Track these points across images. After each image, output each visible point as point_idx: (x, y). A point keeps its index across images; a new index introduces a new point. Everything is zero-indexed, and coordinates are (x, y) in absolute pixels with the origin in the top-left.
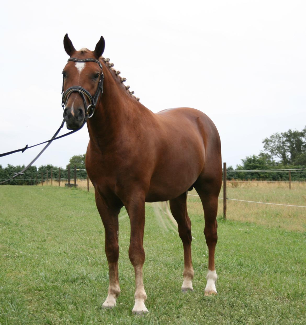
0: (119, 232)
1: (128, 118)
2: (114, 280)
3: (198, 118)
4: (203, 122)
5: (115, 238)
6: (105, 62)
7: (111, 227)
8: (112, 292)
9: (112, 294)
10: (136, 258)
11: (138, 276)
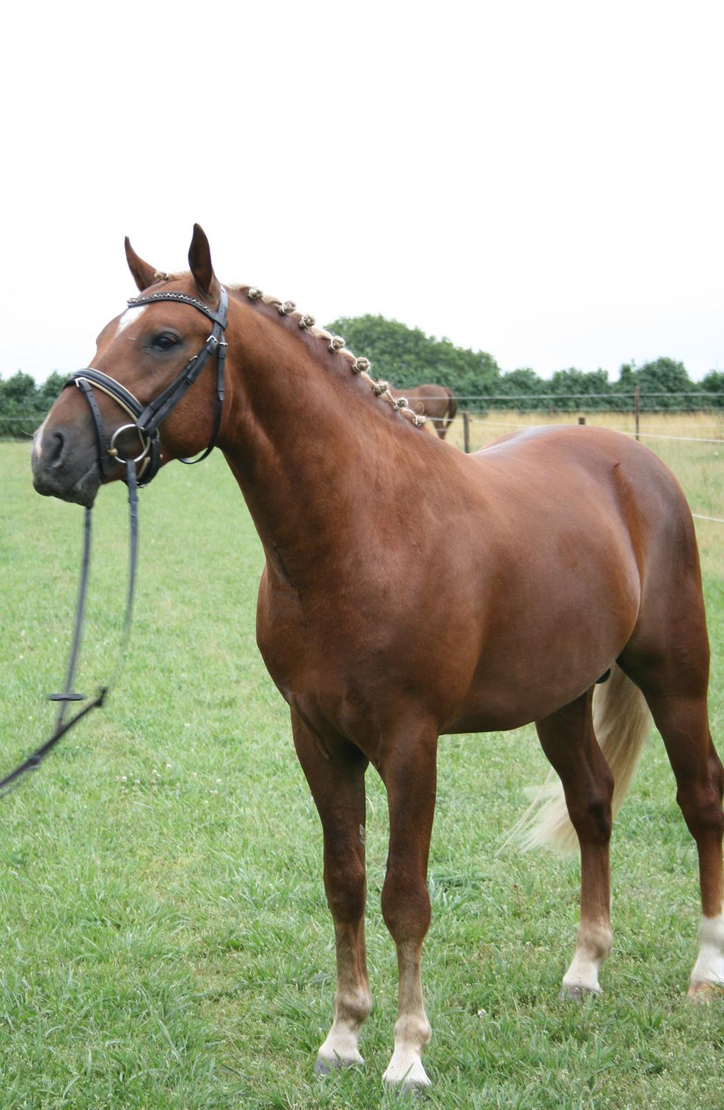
0: (367, 828)
1: (377, 483)
2: (349, 974)
3: (616, 466)
4: (631, 479)
5: (353, 850)
6: (282, 314)
7: (340, 817)
8: (345, 1014)
9: (343, 1018)
10: (402, 922)
11: (407, 973)
